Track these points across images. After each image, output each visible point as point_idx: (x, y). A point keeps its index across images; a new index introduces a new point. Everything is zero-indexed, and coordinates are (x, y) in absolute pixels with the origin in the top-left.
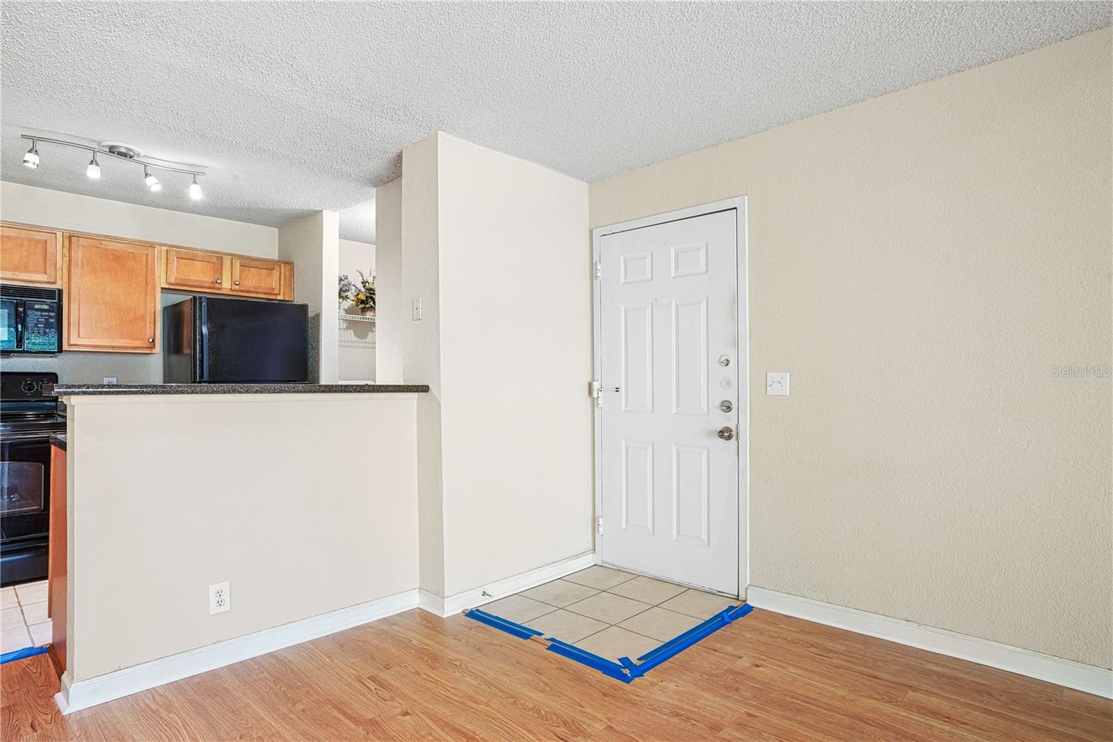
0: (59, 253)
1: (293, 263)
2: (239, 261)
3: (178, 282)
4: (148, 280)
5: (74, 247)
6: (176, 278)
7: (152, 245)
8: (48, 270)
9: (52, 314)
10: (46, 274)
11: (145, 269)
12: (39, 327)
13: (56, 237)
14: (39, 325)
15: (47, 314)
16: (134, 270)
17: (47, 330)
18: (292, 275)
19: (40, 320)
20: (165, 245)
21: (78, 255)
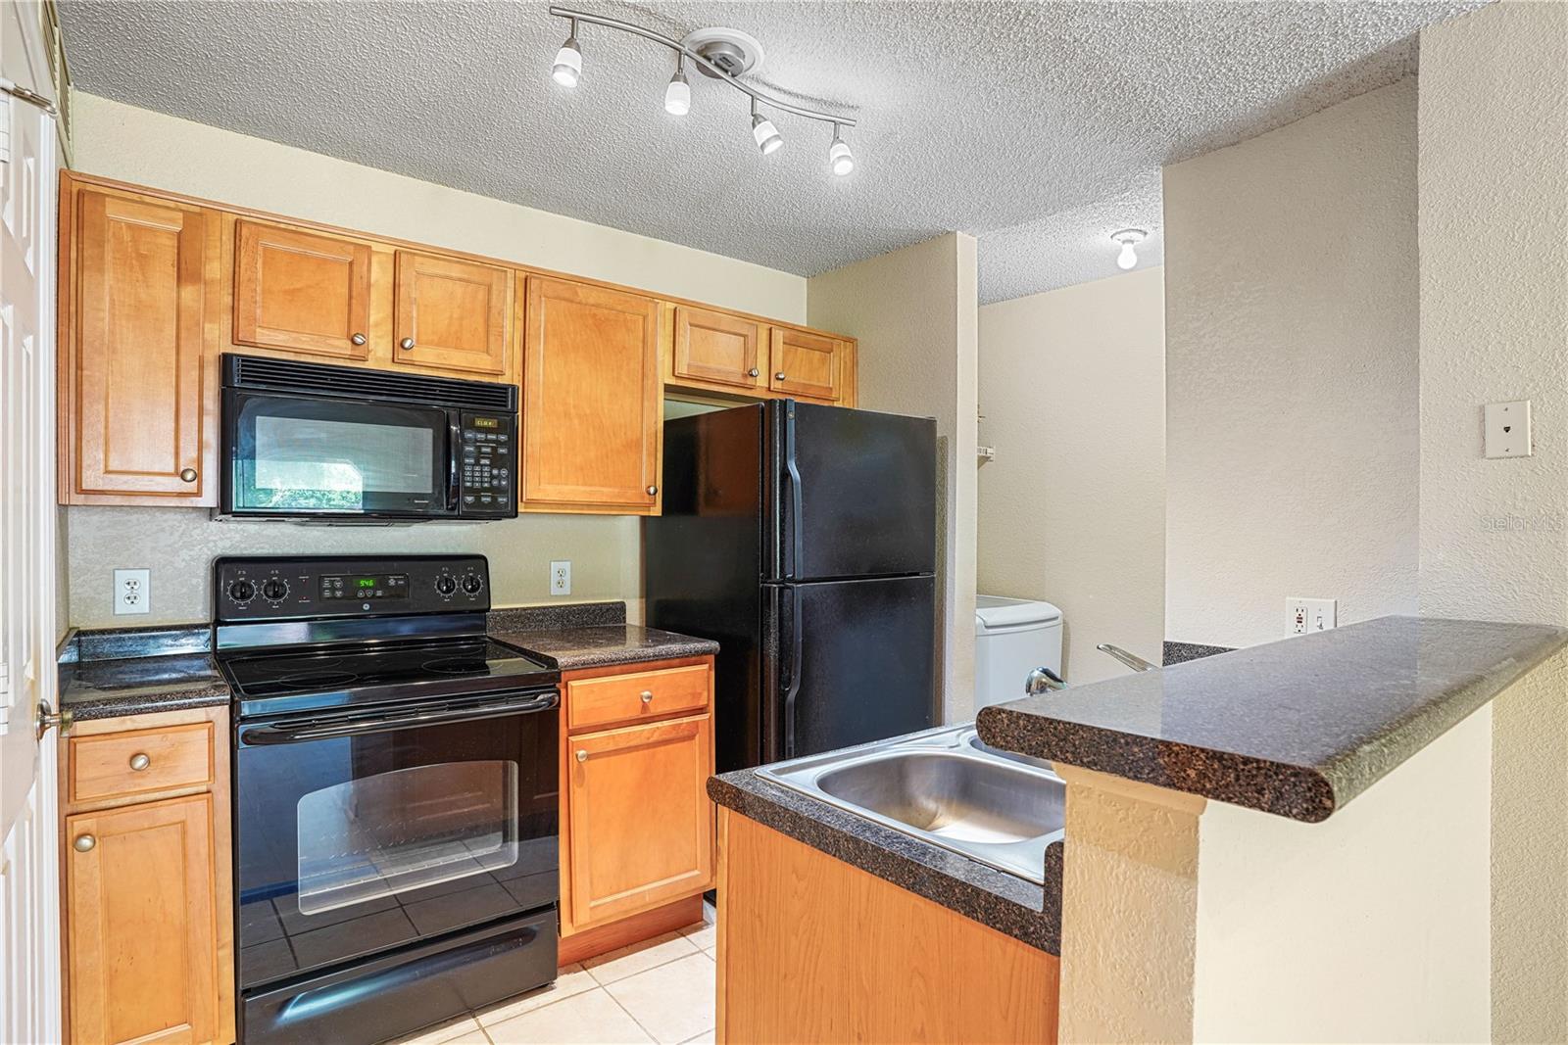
0: (509, 312)
1: (856, 340)
2: (781, 333)
3: (694, 373)
4: (645, 372)
5: (533, 299)
6: (689, 365)
7: (652, 298)
8: (492, 347)
9: (503, 438)
10: (488, 353)
11: (641, 345)
12: (482, 466)
13: (506, 276)
14: (483, 462)
15: (494, 437)
16: (624, 347)
17: (495, 472)
18: (855, 363)
19: (484, 450)
20: (671, 299)
21: (540, 314)
